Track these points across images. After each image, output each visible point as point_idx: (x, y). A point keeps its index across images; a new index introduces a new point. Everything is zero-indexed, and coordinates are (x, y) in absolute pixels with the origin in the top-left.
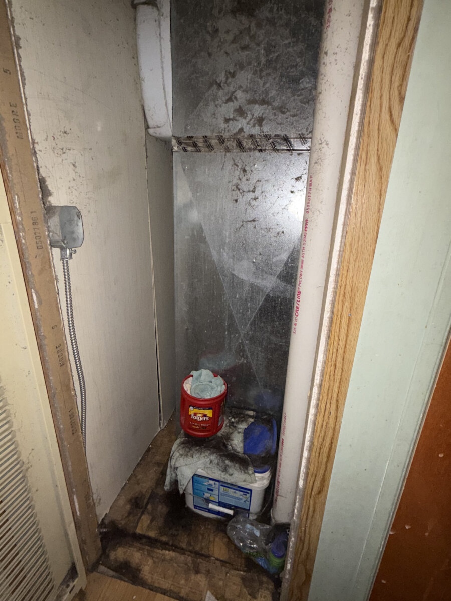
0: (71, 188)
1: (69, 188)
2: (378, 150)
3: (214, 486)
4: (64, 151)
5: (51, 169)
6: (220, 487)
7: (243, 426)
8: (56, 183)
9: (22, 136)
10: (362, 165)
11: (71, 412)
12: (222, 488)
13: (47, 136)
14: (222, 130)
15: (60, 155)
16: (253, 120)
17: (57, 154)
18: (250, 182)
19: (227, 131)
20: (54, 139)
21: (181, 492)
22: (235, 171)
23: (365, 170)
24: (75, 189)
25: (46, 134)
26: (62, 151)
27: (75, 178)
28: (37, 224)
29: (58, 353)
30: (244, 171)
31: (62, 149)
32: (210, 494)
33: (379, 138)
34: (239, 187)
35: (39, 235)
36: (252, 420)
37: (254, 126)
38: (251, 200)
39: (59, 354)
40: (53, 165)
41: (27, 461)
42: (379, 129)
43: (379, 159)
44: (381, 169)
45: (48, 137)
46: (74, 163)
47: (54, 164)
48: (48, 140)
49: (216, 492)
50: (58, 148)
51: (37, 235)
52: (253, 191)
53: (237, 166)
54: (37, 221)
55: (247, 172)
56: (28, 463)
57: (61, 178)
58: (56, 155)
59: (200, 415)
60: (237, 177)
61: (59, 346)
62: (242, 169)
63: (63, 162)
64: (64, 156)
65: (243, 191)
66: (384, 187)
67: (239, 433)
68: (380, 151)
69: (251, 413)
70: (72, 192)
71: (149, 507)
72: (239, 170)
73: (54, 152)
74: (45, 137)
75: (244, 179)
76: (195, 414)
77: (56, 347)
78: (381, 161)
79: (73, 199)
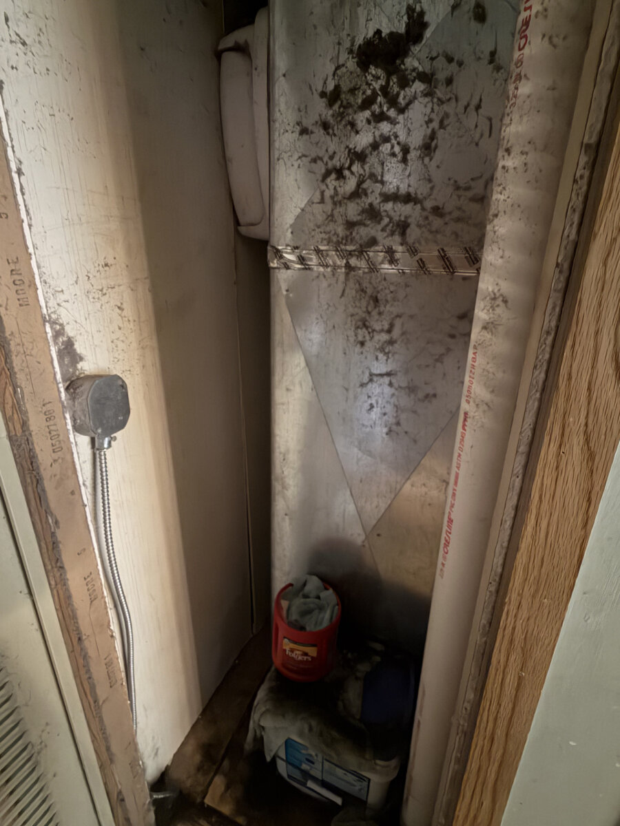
0: (115, 341)
1: (112, 342)
2: (586, 425)
3: (315, 758)
4: (104, 291)
5: (84, 322)
6: (325, 761)
7: (363, 668)
8: (91, 340)
9: (28, 301)
10: (552, 445)
11: (107, 660)
12: (326, 764)
13: (78, 277)
14: (342, 239)
15: (98, 298)
16: (391, 225)
17: (94, 298)
18: (383, 317)
19: (349, 240)
20: (89, 277)
21: (268, 759)
22: (361, 299)
23: (558, 455)
24: (123, 341)
25: (75, 276)
26: (100, 292)
27: (121, 325)
28: (52, 418)
29: (87, 585)
30: (376, 300)
31: (101, 290)
32: (310, 766)
33: (589, 404)
34: (367, 323)
35: (55, 433)
36: (378, 659)
37: (392, 234)
38: (386, 344)
39: (90, 586)
40: (87, 316)
41: (40, 741)
42: (589, 389)
43: (587, 441)
44: (591, 457)
45: (80, 278)
46: (119, 305)
47: (89, 314)
48: (80, 282)
49: (318, 766)
50: (94, 291)
51: (53, 433)
52: (389, 331)
53: (365, 292)
54: (54, 414)
55: (380, 302)
56: (41, 743)
57: (100, 331)
58: (92, 300)
59: (298, 652)
60: (365, 310)
61: (88, 576)
62: (371, 296)
63: (103, 307)
64: (105, 299)
65: (374, 331)
66: (597, 488)
67: (357, 678)
68: (590, 427)
69: (378, 647)
70: (117, 346)
71: (226, 763)
72: (367, 298)
73: (89, 298)
74: (75, 279)
75: (375, 313)
76: (292, 650)
77: (85, 579)
78: (592, 444)
79: (119, 354)
